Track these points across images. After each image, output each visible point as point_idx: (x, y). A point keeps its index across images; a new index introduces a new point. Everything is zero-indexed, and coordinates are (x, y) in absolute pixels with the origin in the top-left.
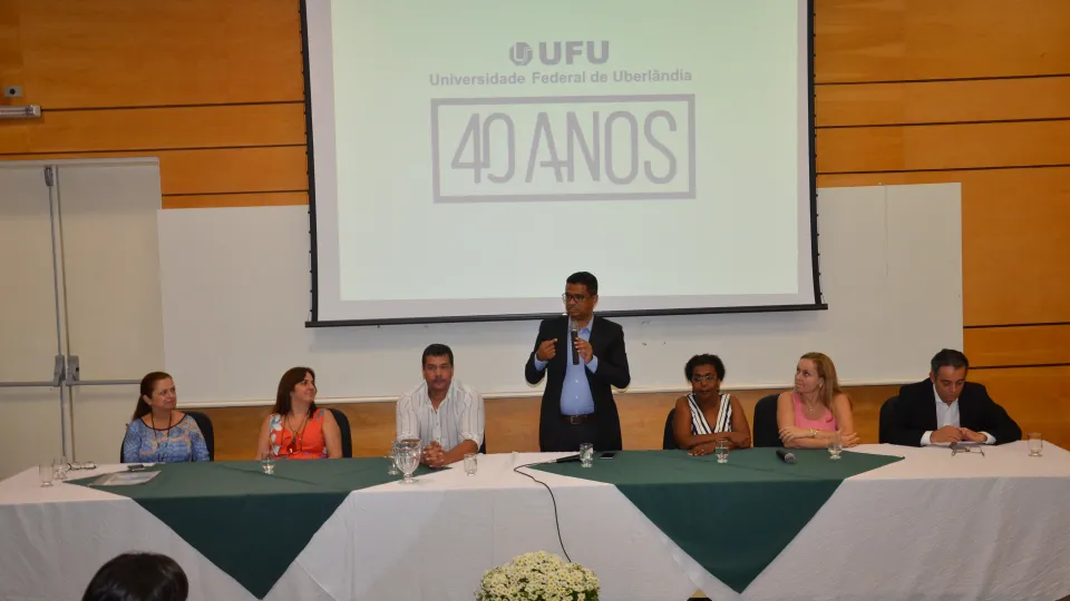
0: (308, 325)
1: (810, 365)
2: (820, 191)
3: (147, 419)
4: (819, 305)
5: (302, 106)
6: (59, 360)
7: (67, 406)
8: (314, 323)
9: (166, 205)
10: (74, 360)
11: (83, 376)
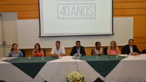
0: (39, 37)
1: (113, 43)
2: (113, 18)
3: (13, 51)
4: (113, 34)
5: (38, 5)
6: (3, 42)
7: (4, 49)
8: (40, 37)
9: (18, 19)
10: (5, 42)
11: (7, 44)
